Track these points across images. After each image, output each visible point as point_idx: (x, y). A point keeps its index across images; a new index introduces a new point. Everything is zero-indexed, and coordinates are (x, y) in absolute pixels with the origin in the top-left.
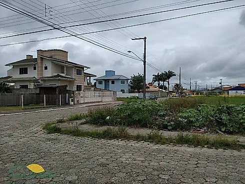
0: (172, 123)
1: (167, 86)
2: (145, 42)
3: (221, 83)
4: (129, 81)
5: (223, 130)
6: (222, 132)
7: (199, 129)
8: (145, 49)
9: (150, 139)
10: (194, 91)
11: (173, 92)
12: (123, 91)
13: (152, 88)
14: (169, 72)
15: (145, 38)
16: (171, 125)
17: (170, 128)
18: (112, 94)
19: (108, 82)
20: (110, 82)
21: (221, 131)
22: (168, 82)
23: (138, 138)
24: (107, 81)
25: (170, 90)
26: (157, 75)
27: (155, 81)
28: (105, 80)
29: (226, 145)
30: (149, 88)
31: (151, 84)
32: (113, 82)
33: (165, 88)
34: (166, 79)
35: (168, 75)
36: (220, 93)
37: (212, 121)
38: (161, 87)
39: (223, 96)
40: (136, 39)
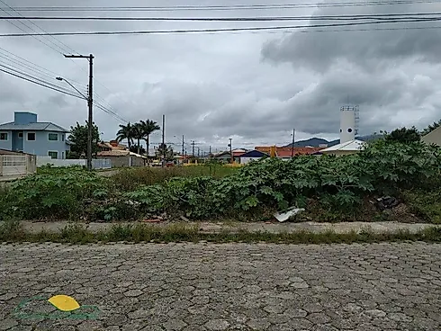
0: (112, 208)
1: (145, 147)
2: (91, 64)
3: (230, 145)
4: (67, 135)
5: (188, 215)
6: (188, 218)
7: (155, 216)
8: (91, 77)
9: (65, 237)
10: (190, 157)
11: (155, 158)
12: (54, 155)
13: (116, 151)
14: (148, 122)
15: (91, 57)
16: (110, 213)
17: (107, 217)
18: (27, 160)
19: (21, 135)
20: (26, 136)
21: (185, 216)
22: (147, 140)
23: (41, 238)
24: (17, 134)
25: (150, 155)
26: (126, 126)
27: (123, 137)
28: (14, 132)
29: (181, 236)
30: (109, 149)
31: (114, 143)
32: (31, 137)
33: (142, 151)
34: (143, 134)
35: (147, 128)
36: (229, 160)
37: (173, 202)
38: (134, 149)
39: (233, 165)
40: (73, 56)
